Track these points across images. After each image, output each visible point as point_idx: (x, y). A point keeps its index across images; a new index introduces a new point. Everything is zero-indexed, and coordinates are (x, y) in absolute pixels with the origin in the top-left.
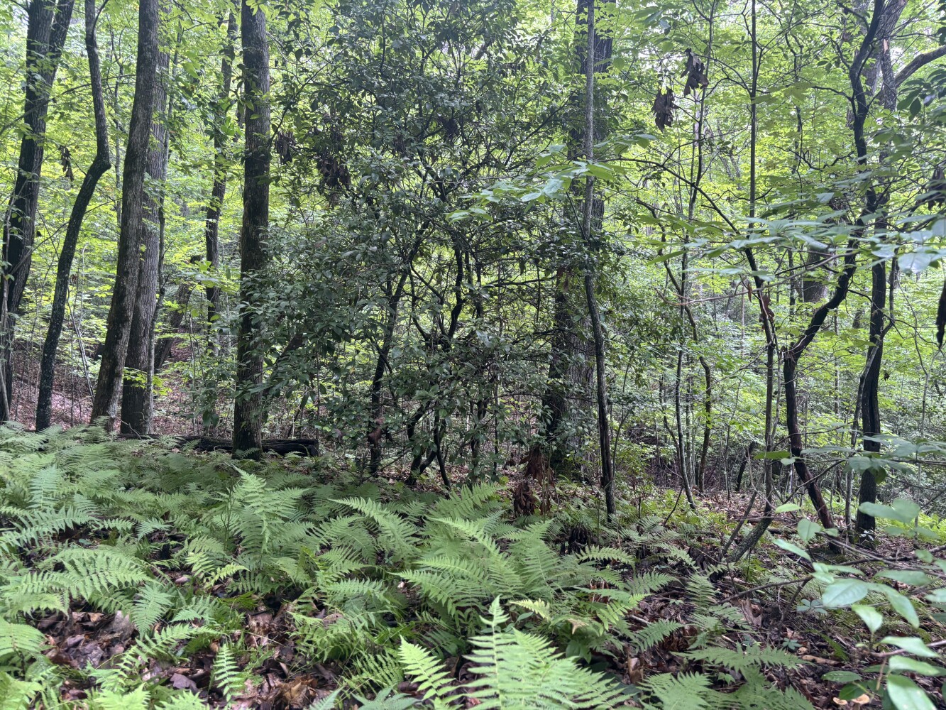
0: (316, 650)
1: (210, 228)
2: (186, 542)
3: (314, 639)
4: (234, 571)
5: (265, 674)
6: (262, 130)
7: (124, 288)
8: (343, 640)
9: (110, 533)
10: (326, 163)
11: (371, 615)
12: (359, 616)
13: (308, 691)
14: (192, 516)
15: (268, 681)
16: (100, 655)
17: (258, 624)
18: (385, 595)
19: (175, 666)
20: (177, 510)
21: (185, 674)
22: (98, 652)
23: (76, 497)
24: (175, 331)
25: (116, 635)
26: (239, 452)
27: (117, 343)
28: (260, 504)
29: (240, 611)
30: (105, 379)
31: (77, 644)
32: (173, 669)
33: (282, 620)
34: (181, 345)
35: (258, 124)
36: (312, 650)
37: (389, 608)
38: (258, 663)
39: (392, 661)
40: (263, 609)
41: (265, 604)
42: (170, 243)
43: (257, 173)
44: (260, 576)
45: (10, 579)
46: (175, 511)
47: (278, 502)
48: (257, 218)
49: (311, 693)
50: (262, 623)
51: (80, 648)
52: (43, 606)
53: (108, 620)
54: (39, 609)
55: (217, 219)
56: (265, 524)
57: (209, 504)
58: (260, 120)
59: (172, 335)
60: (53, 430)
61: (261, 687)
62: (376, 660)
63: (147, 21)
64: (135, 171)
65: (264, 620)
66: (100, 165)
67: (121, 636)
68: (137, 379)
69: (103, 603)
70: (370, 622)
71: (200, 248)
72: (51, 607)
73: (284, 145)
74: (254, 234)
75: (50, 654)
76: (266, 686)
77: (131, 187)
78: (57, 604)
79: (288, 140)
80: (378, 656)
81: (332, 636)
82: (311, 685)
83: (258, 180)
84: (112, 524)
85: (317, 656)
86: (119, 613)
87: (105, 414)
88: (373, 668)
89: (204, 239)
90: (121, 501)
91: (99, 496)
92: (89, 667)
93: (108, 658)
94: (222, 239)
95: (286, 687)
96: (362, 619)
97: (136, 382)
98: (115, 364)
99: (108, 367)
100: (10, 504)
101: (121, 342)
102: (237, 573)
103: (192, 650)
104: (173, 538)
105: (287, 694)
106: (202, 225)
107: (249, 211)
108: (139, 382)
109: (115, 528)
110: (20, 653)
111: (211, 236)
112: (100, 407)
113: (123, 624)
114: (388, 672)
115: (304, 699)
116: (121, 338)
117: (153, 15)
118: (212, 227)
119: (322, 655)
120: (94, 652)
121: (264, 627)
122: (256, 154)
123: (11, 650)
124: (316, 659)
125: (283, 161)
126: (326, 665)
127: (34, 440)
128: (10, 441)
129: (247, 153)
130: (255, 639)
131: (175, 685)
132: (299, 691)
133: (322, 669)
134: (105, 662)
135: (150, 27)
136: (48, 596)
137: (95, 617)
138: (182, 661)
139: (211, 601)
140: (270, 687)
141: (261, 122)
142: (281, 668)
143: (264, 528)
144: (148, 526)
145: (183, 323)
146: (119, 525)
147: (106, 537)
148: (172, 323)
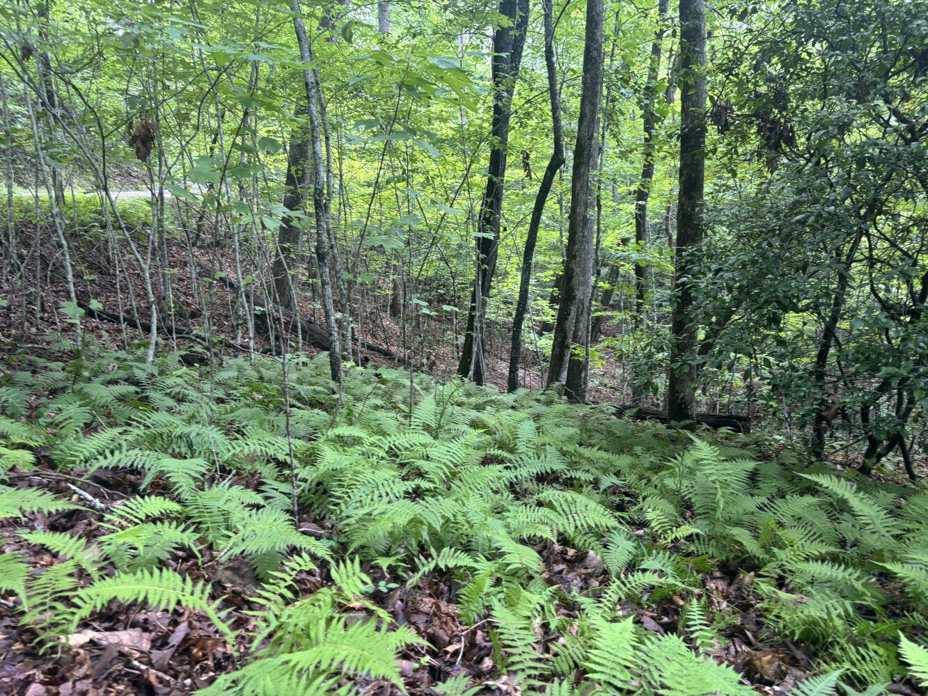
0: (785, 627)
1: (640, 210)
2: (641, 499)
3: (782, 614)
4: (690, 532)
5: (730, 636)
6: (699, 104)
7: (573, 270)
8: (815, 623)
9: (575, 482)
10: (769, 126)
11: (848, 603)
12: (834, 601)
13: (779, 666)
14: (641, 478)
15: (734, 644)
16: (580, 585)
17: (717, 588)
18: (864, 585)
19: (643, 608)
20: (628, 470)
21: (652, 618)
22: (577, 582)
23: (548, 447)
24: (605, 310)
25: (589, 571)
26: (673, 423)
27: (566, 319)
28: (714, 471)
29: (698, 572)
30: (557, 350)
31: (560, 572)
32: (641, 611)
33: (739, 589)
34: (610, 323)
35: (695, 98)
36: (781, 626)
37: (868, 601)
38: (722, 625)
39: (877, 658)
40: (718, 574)
41: (720, 570)
42: (606, 227)
43: (693, 148)
44: (713, 542)
45: (510, 508)
46: (625, 471)
47: (730, 472)
48: (693, 194)
49: (783, 668)
50: (720, 588)
51: (563, 575)
52: (539, 534)
53: (581, 557)
54: (535, 536)
55: (646, 200)
56: (720, 492)
57: (656, 469)
58: (697, 94)
59: (602, 313)
60: (521, 392)
61: (727, 649)
62: (858, 652)
63: (593, 21)
64: (582, 163)
65: (722, 585)
66: (556, 162)
67: (594, 572)
68: (576, 352)
69: (579, 541)
70: (846, 610)
71: (629, 231)
72: (544, 536)
73: (721, 116)
74: (689, 209)
75: (544, 575)
76: (732, 649)
77: (579, 178)
78: (548, 534)
79: (726, 109)
80: (860, 649)
81: (802, 616)
82: (782, 659)
83: (695, 154)
84: (578, 474)
85: (787, 632)
86: (591, 553)
87: (558, 380)
88: (854, 659)
89: (634, 221)
90: (581, 456)
91: (565, 449)
92: (574, 593)
93: (587, 589)
94: (651, 220)
95: (755, 655)
96: (837, 605)
97: (575, 355)
98: (565, 337)
99: (559, 340)
100: (499, 448)
101: (570, 318)
102: (691, 535)
103: (656, 597)
104: (627, 494)
105: (757, 663)
106: (632, 208)
107: (685, 187)
108: (578, 355)
109: (579, 479)
110: (527, 569)
111: (640, 218)
112: (554, 375)
113: (595, 562)
114: (872, 668)
115: (776, 672)
116: (569, 314)
117: (598, 15)
118: (642, 208)
119: (793, 633)
120: (575, 582)
121: (723, 592)
122: (692, 130)
123: (520, 566)
124: (786, 636)
125: (720, 132)
126: (797, 644)
127: (509, 398)
128: (493, 398)
129: (682, 130)
130: (715, 601)
131: (645, 625)
132: (770, 662)
133: (792, 647)
134: (585, 592)
135: (596, 28)
136: (541, 526)
137: (571, 552)
138: (649, 607)
139: (670, 557)
140: (737, 652)
141: (698, 96)
142: (746, 635)
143: (719, 496)
144: (607, 481)
145: (611, 302)
146: (583, 476)
147: (572, 485)
148: (602, 302)
